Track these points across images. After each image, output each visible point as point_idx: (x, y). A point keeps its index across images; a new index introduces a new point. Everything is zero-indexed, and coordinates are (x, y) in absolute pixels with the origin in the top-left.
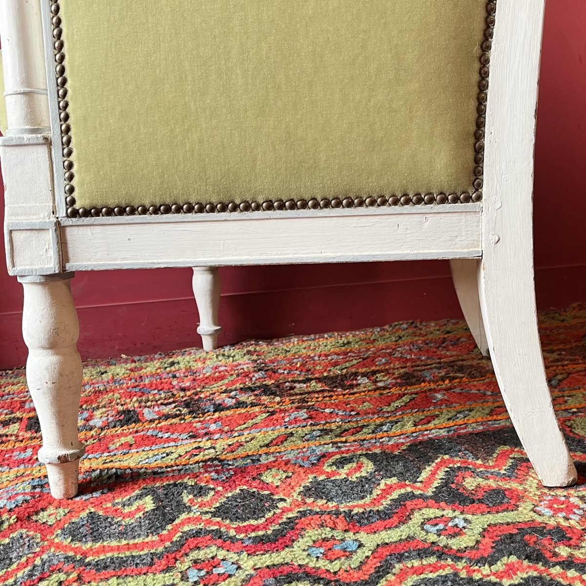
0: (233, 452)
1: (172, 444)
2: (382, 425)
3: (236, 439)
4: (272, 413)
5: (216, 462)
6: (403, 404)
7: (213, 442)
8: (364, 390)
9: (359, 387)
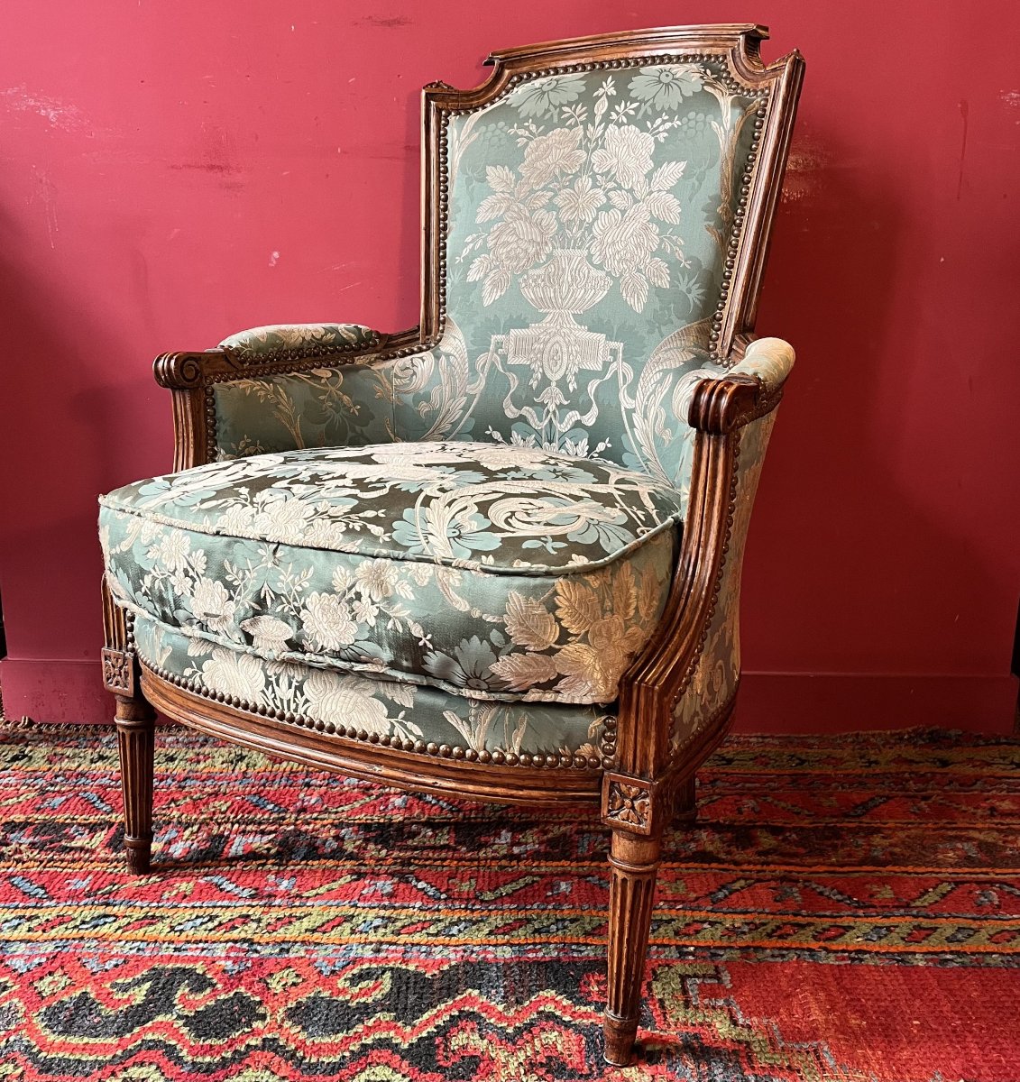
0: (274, 931)
1: (226, 903)
2: (456, 924)
4: (360, 876)
5: (245, 946)
6: (510, 892)
7: (266, 909)
8: (490, 855)
9: (489, 850)
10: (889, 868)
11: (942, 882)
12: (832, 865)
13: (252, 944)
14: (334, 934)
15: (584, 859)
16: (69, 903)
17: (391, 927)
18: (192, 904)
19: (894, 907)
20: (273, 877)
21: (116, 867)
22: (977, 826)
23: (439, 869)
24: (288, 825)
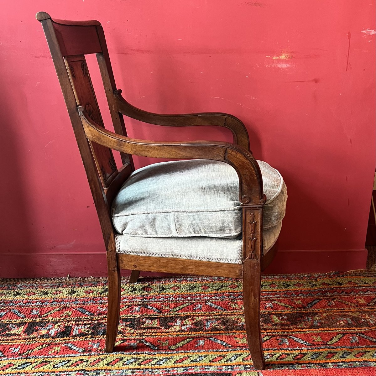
0: (93, 365)
1: (73, 355)
2: (161, 360)
3: (100, 356)
5: (83, 372)
6: (181, 345)
7: (89, 356)
8: (173, 330)
9: (172, 328)
10: (320, 329)
11: (339, 334)
12: (299, 328)
13: (86, 371)
14: (116, 366)
15: (208, 331)
16: (12, 358)
17: (137, 362)
18: (60, 356)
19: (321, 345)
20: (91, 342)
21: (29, 342)
22: (352, 310)
23: (154, 337)
24: (95, 321)
